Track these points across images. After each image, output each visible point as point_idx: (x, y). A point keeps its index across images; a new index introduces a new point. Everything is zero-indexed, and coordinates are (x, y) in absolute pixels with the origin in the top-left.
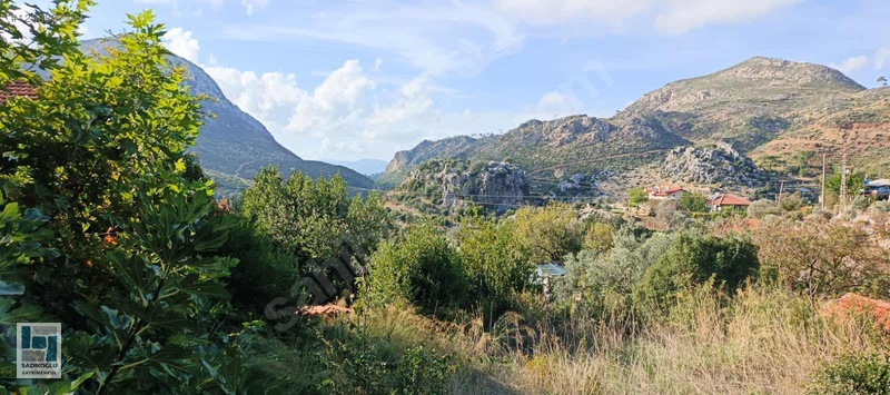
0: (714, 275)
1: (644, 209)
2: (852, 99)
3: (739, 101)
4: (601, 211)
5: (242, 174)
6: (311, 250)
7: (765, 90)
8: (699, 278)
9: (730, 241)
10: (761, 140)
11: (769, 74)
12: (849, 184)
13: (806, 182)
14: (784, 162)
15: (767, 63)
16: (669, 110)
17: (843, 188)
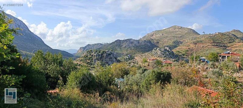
0: (160, 81)
1: (146, 64)
2: (197, 37)
3: (170, 36)
4: (135, 64)
5: (34, 53)
6: (51, 74)
7: (176, 34)
8: (157, 81)
9: (165, 72)
10: (175, 47)
11: (177, 30)
12: (196, 58)
13: (186, 58)
14: (181, 52)
15: (177, 27)
16: (153, 38)
17: (194, 59)
